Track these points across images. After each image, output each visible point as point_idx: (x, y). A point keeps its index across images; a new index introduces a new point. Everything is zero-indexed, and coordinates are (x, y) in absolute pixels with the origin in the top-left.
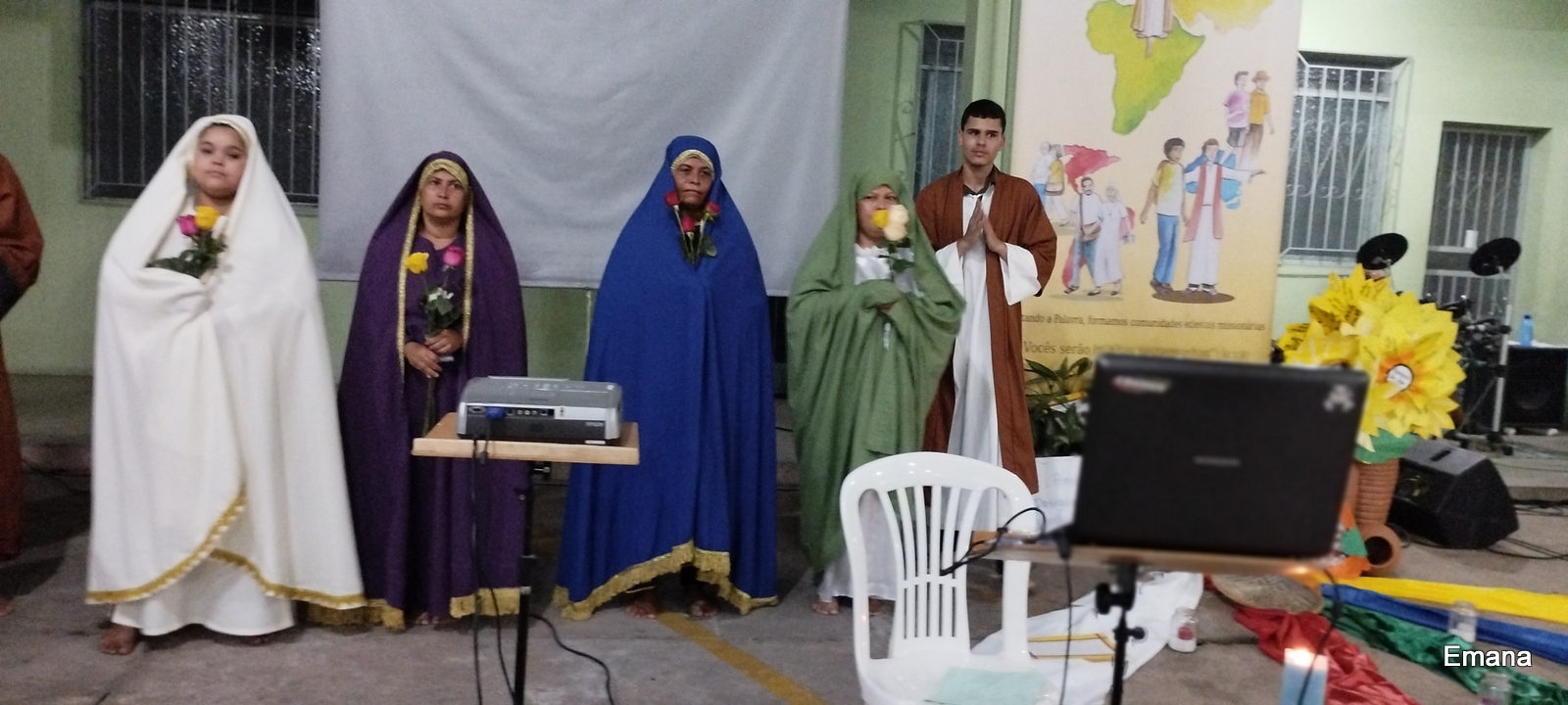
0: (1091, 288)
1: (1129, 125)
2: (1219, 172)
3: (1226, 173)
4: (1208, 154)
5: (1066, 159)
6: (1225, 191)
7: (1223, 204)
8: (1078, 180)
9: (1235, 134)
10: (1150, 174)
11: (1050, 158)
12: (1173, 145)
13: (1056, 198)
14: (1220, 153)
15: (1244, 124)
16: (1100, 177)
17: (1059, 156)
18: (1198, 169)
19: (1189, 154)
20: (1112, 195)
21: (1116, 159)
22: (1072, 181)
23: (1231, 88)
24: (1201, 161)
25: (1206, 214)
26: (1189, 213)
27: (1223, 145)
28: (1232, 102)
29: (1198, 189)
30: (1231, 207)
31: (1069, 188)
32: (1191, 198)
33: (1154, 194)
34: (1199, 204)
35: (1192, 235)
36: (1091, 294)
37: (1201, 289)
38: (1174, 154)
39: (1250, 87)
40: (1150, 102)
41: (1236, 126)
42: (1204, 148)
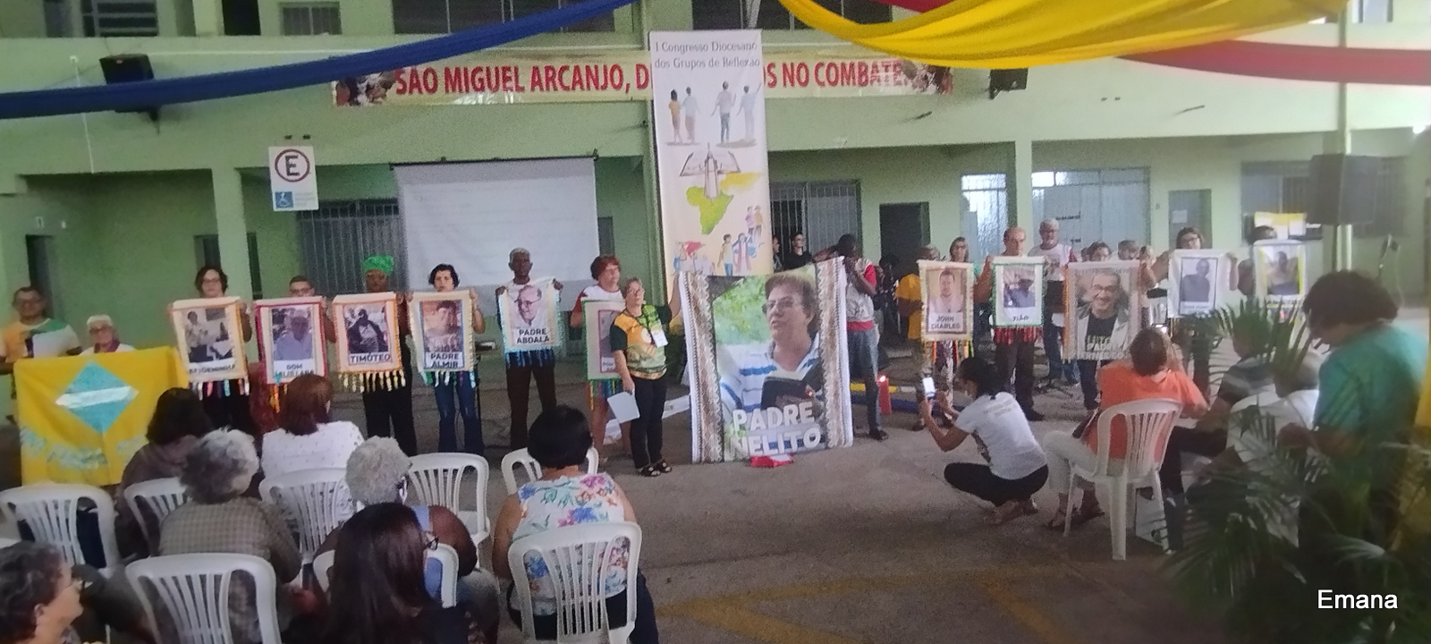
1: (709, 230)
2: (746, 245)
3: (749, 245)
4: (741, 239)
6: (750, 252)
8: (692, 254)
9: (751, 231)
10: (721, 249)
12: (726, 237)
13: (684, 262)
15: (754, 226)
16: (699, 252)
17: (683, 246)
18: (737, 245)
19: (734, 239)
20: (705, 258)
21: (704, 245)
23: (746, 213)
24: (739, 242)
26: (736, 261)
27: (747, 234)
28: (748, 218)
29: (739, 252)
30: (752, 257)
32: (737, 255)
33: (722, 256)
34: (740, 258)
38: (728, 239)
39: (754, 212)
40: (716, 221)
41: (751, 227)
42: (739, 237)
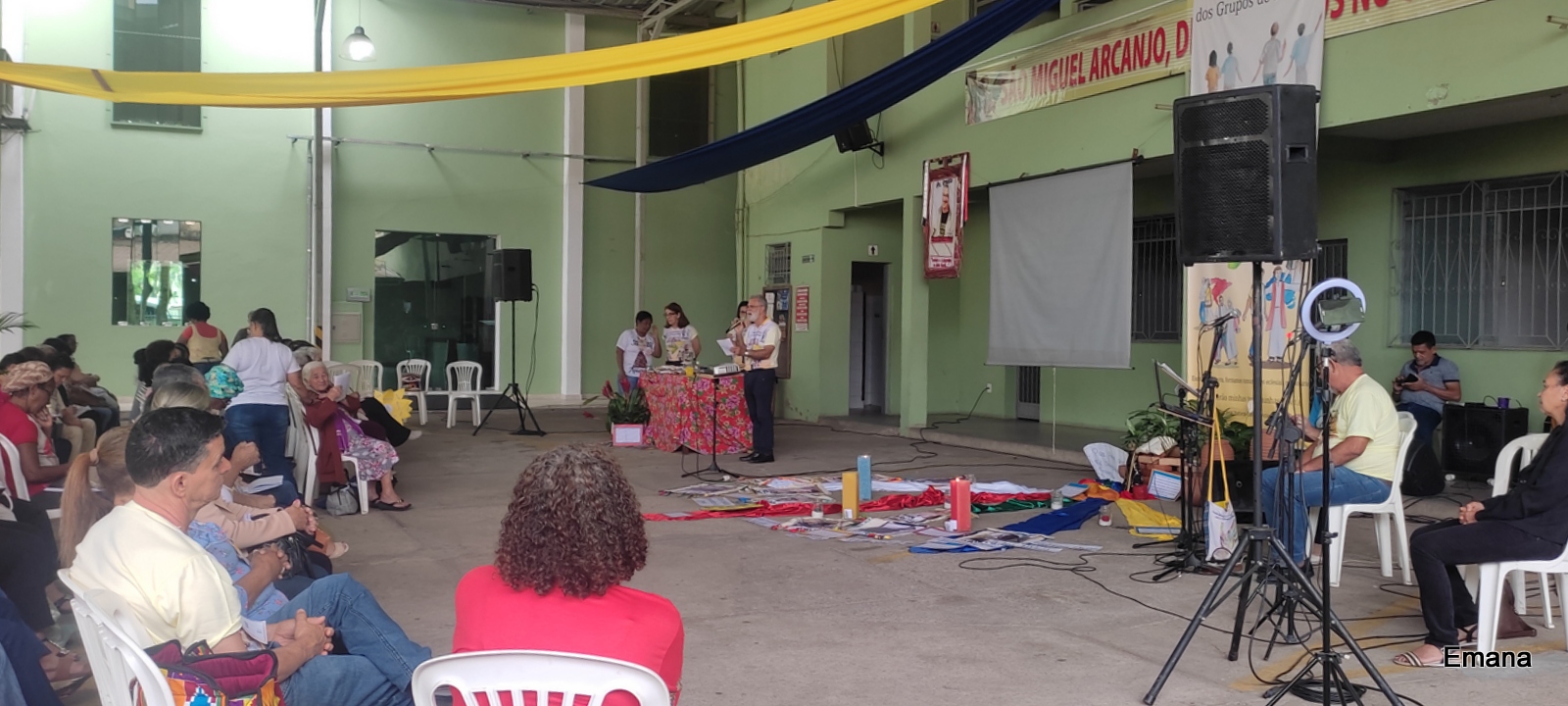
0: (1226, 361)
1: (1236, 264)
2: (1283, 286)
3: (1287, 287)
4: (1276, 275)
5: (1212, 286)
7: (1286, 306)
8: (1218, 298)
10: (1250, 291)
11: (1206, 286)
13: (1209, 309)
14: (1283, 275)
17: (1209, 285)
18: (1271, 286)
19: (1266, 277)
21: (1232, 284)
22: (1215, 299)
24: (1273, 280)
25: (1277, 311)
27: (1284, 269)
29: (1272, 296)
30: (1289, 307)
31: (1214, 302)
32: (1269, 303)
33: (1250, 302)
34: (1273, 307)
35: (1270, 328)
36: (1227, 364)
37: (1276, 360)
42: (1274, 273)
